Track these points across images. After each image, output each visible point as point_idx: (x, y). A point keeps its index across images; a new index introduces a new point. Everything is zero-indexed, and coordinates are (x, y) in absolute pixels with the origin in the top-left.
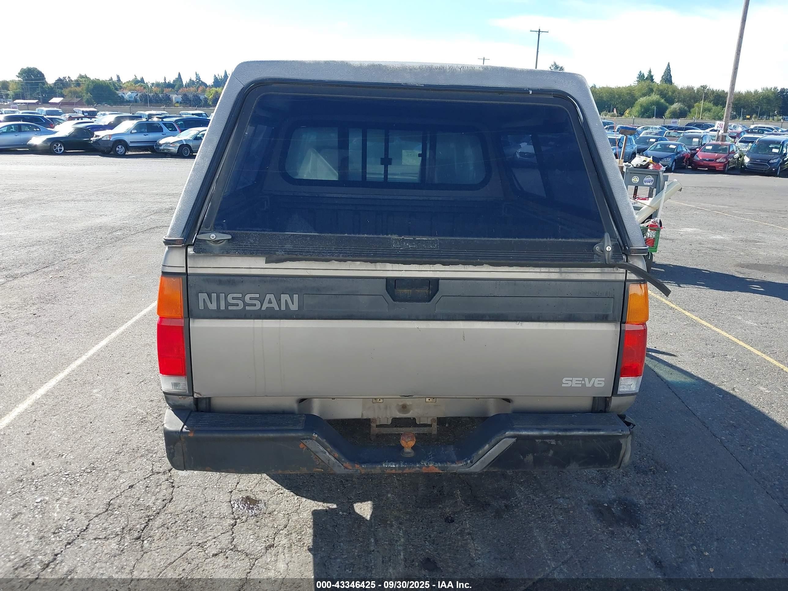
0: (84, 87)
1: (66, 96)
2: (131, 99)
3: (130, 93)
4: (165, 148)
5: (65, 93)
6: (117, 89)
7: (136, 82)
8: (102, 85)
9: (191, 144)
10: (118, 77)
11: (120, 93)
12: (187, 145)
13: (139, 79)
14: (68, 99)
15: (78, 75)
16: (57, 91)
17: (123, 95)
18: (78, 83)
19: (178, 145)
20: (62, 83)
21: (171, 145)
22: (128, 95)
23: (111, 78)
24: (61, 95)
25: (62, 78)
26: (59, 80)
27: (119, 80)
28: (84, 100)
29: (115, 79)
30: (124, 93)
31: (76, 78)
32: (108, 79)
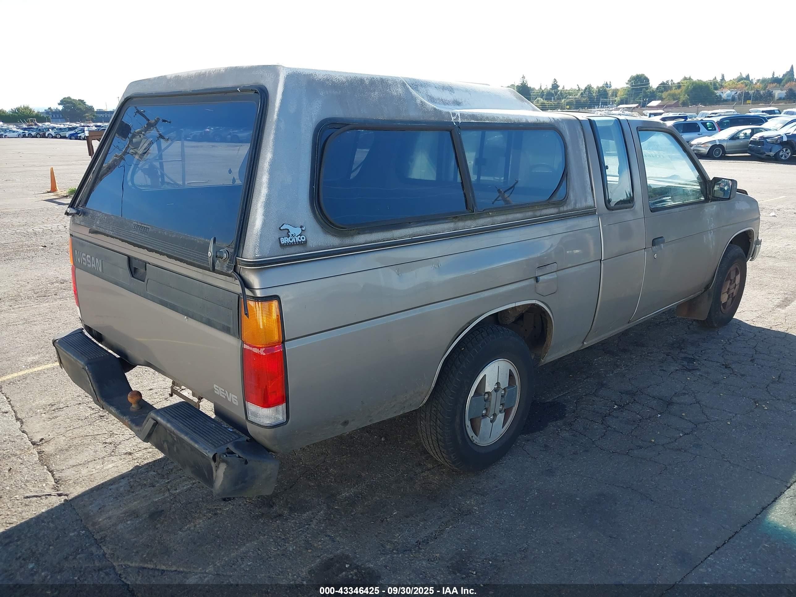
0: (683, 88)
1: (664, 99)
2: (729, 98)
3: (729, 92)
4: (695, 148)
5: (664, 97)
6: (716, 89)
7: (740, 79)
8: (702, 85)
9: (724, 144)
10: (723, 76)
11: (718, 93)
12: (721, 146)
13: (744, 76)
14: (665, 102)
15: (682, 78)
16: (658, 95)
17: (721, 94)
18: (679, 86)
19: (710, 145)
20: (664, 87)
21: (703, 146)
22: (726, 93)
23: (715, 78)
24: (661, 98)
25: (665, 81)
26: (663, 84)
27: (723, 79)
28: (680, 102)
29: (719, 79)
30: (723, 92)
31: (679, 81)
32: (712, 79)
